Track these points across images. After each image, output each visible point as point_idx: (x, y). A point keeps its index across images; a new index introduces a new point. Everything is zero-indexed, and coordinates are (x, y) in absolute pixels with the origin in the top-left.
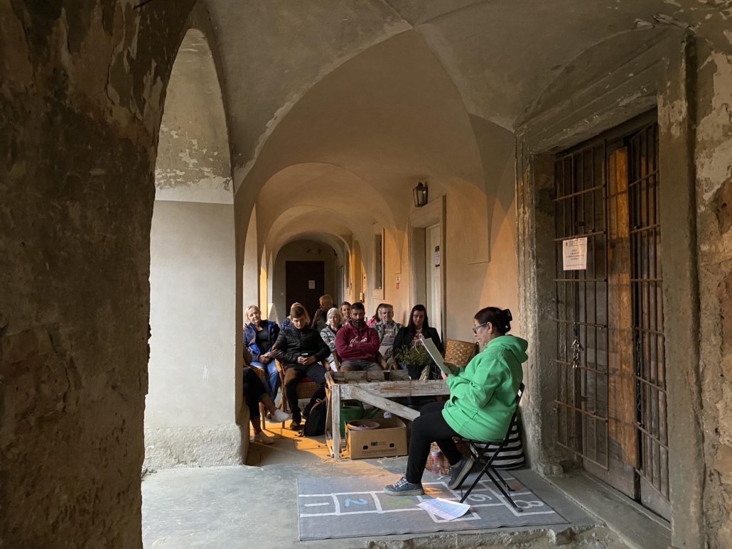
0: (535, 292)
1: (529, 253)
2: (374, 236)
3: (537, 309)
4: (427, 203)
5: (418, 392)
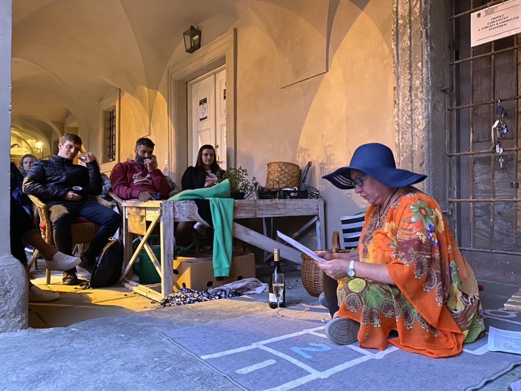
0: (428, 78)
1: (422, 33)
2: (101, 113)
3: (430, 97)
4: (199, 47)
5: (263, 212)
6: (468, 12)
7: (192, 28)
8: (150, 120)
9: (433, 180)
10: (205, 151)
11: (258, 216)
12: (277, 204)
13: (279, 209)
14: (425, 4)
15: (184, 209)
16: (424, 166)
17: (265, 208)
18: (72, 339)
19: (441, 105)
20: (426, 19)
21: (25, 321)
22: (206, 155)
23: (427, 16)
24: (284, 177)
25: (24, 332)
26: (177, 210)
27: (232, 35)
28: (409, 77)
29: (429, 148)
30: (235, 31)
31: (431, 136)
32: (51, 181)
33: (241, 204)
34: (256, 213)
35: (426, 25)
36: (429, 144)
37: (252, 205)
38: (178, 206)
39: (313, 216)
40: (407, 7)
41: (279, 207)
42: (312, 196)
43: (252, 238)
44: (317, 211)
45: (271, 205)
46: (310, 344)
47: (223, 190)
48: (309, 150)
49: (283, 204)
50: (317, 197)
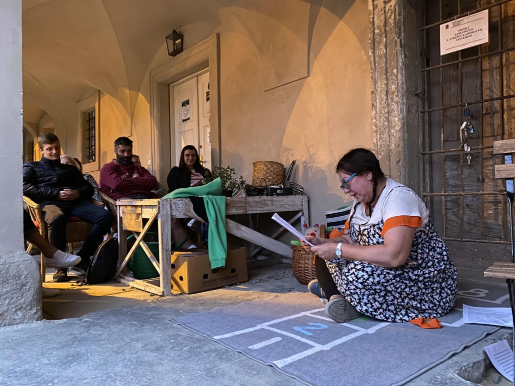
0: (403, 83)
1: (396, 42)
2: (80, 114)
3: (405, 101)
4: (182, 51)
5: (252, 209)
6: (438, 23)
7: (174, 32)
8: (132, 121)
9: (408, 176)
10: (186, 152)
11: (248, 212)
12: (265, 200)
13: (267, 205)
14: (399, 15)
15: (180, 206)
16: (400, 163)
17: (254, 205)
18: (88, 327)
19: (415, 107)
20: (400, 29)
21: (39, 313)
22: (188, 155)
23: (400, 27)
24: (270, 176)
25: (40, 324)
26: (173, 208)
27: (215, 40)
28: (385, 82)
29: (404, 147)
30: (218, 35)
31: (406, 136)
32: (42, 182)
33: (233, 201)
34: (246, 209)
35: (400, 36)
36: (405, 143)
37: (242, 202)
38: (174, 204)
39: (298, 212)
40: (382, 18)
41: (267, 203)
42: (297, 193)
43: (243, 233)
44: (301, 207)
45: (260, 202)
46: (309, 324)
47: (215, 188)
48: (293, 149)
49: (271, 200)
50: (302, 193)
